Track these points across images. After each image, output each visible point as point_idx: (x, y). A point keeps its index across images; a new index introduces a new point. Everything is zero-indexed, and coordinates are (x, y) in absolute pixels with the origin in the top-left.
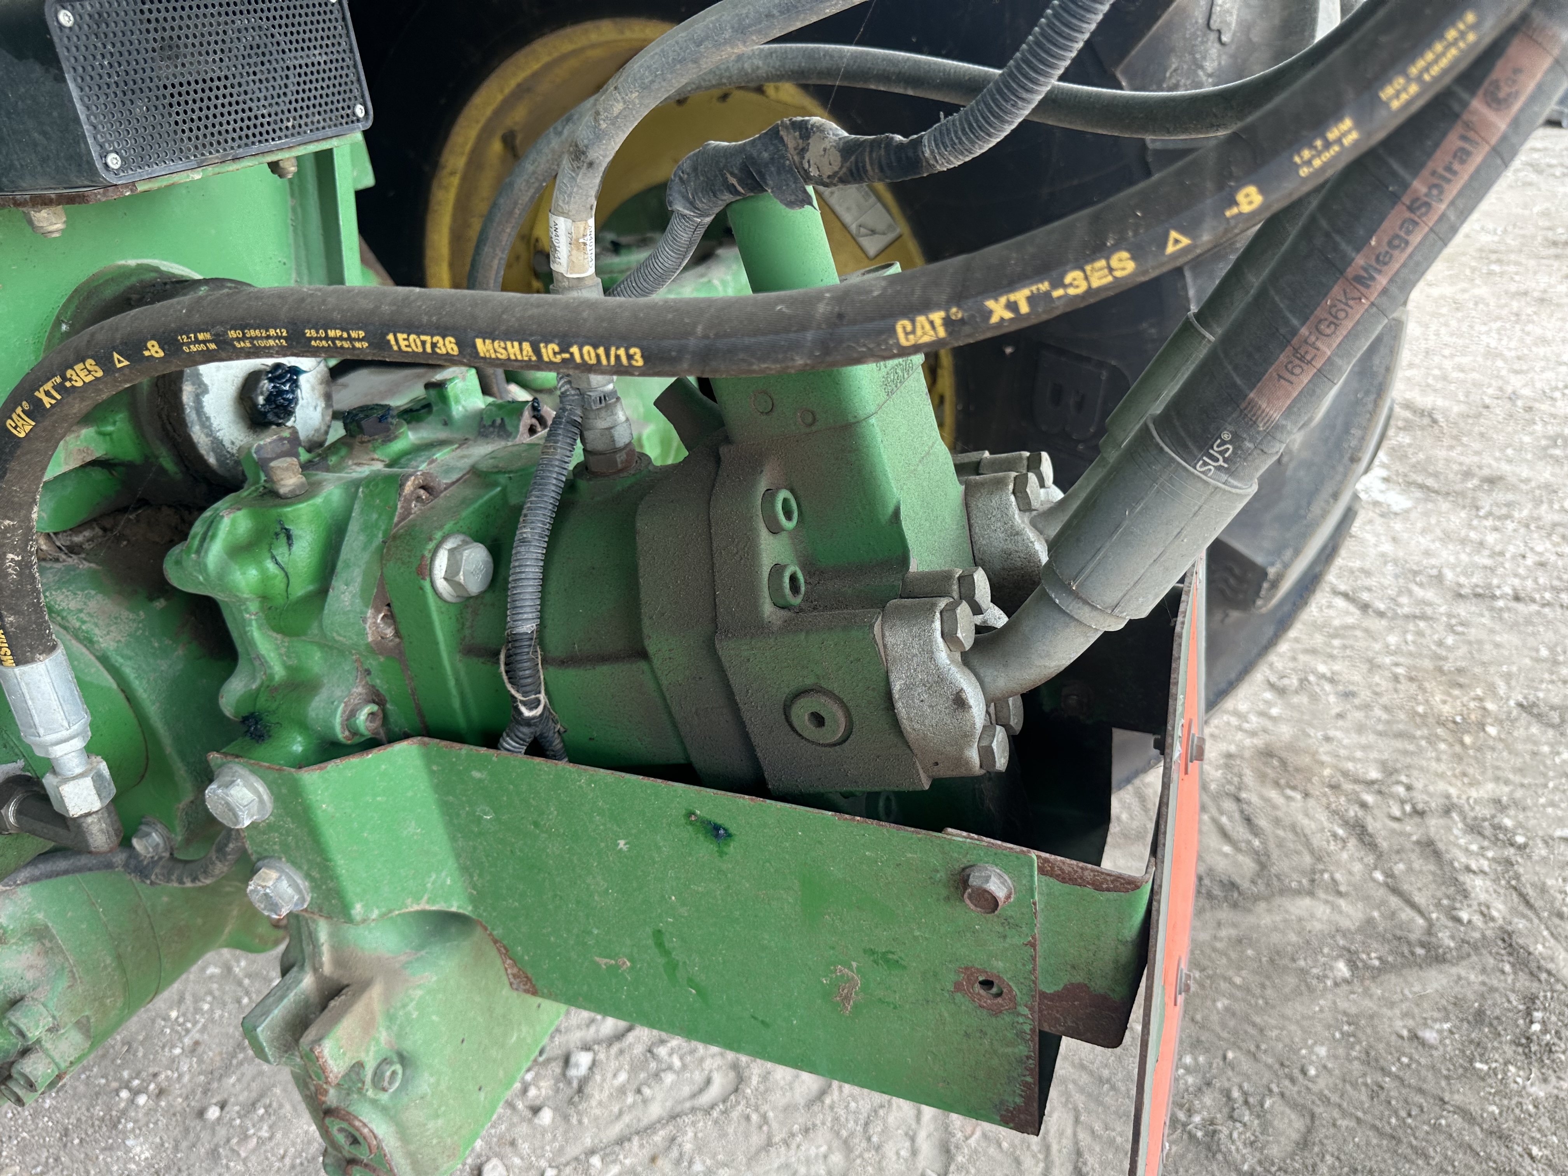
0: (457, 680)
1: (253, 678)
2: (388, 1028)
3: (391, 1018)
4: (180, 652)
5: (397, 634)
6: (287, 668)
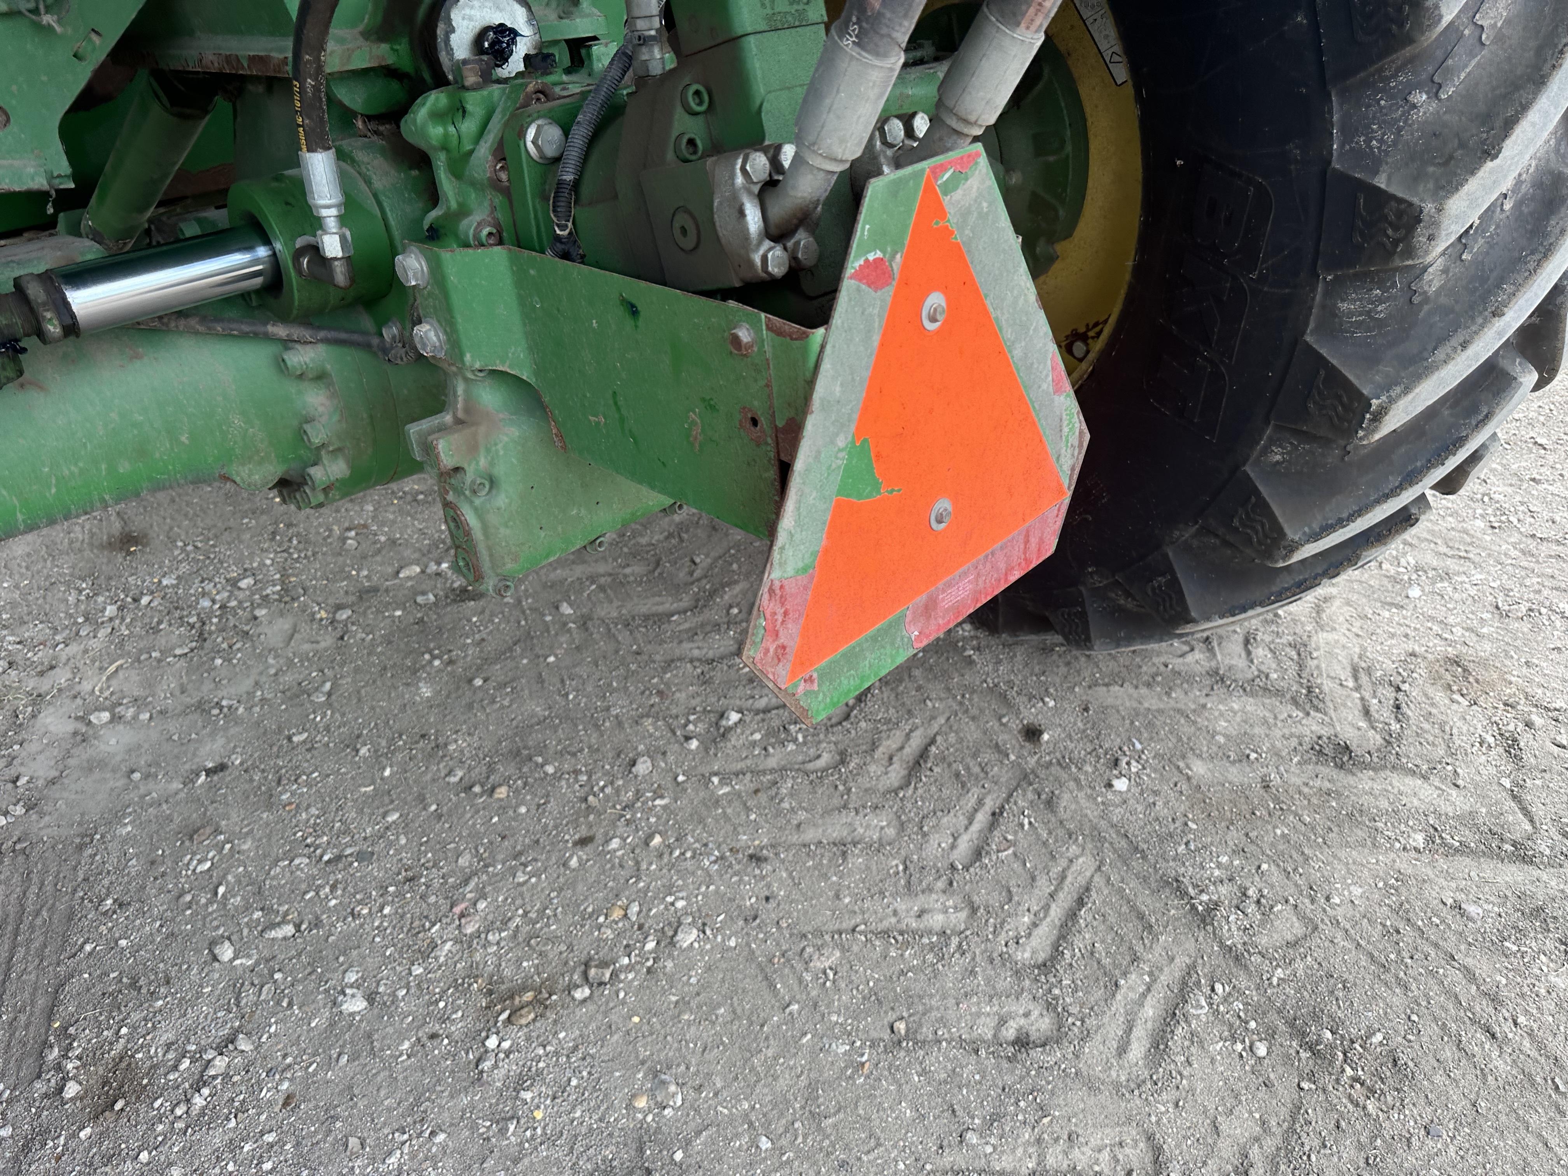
1: (442, 209)
5: (509, 180)
6: (458, 203)
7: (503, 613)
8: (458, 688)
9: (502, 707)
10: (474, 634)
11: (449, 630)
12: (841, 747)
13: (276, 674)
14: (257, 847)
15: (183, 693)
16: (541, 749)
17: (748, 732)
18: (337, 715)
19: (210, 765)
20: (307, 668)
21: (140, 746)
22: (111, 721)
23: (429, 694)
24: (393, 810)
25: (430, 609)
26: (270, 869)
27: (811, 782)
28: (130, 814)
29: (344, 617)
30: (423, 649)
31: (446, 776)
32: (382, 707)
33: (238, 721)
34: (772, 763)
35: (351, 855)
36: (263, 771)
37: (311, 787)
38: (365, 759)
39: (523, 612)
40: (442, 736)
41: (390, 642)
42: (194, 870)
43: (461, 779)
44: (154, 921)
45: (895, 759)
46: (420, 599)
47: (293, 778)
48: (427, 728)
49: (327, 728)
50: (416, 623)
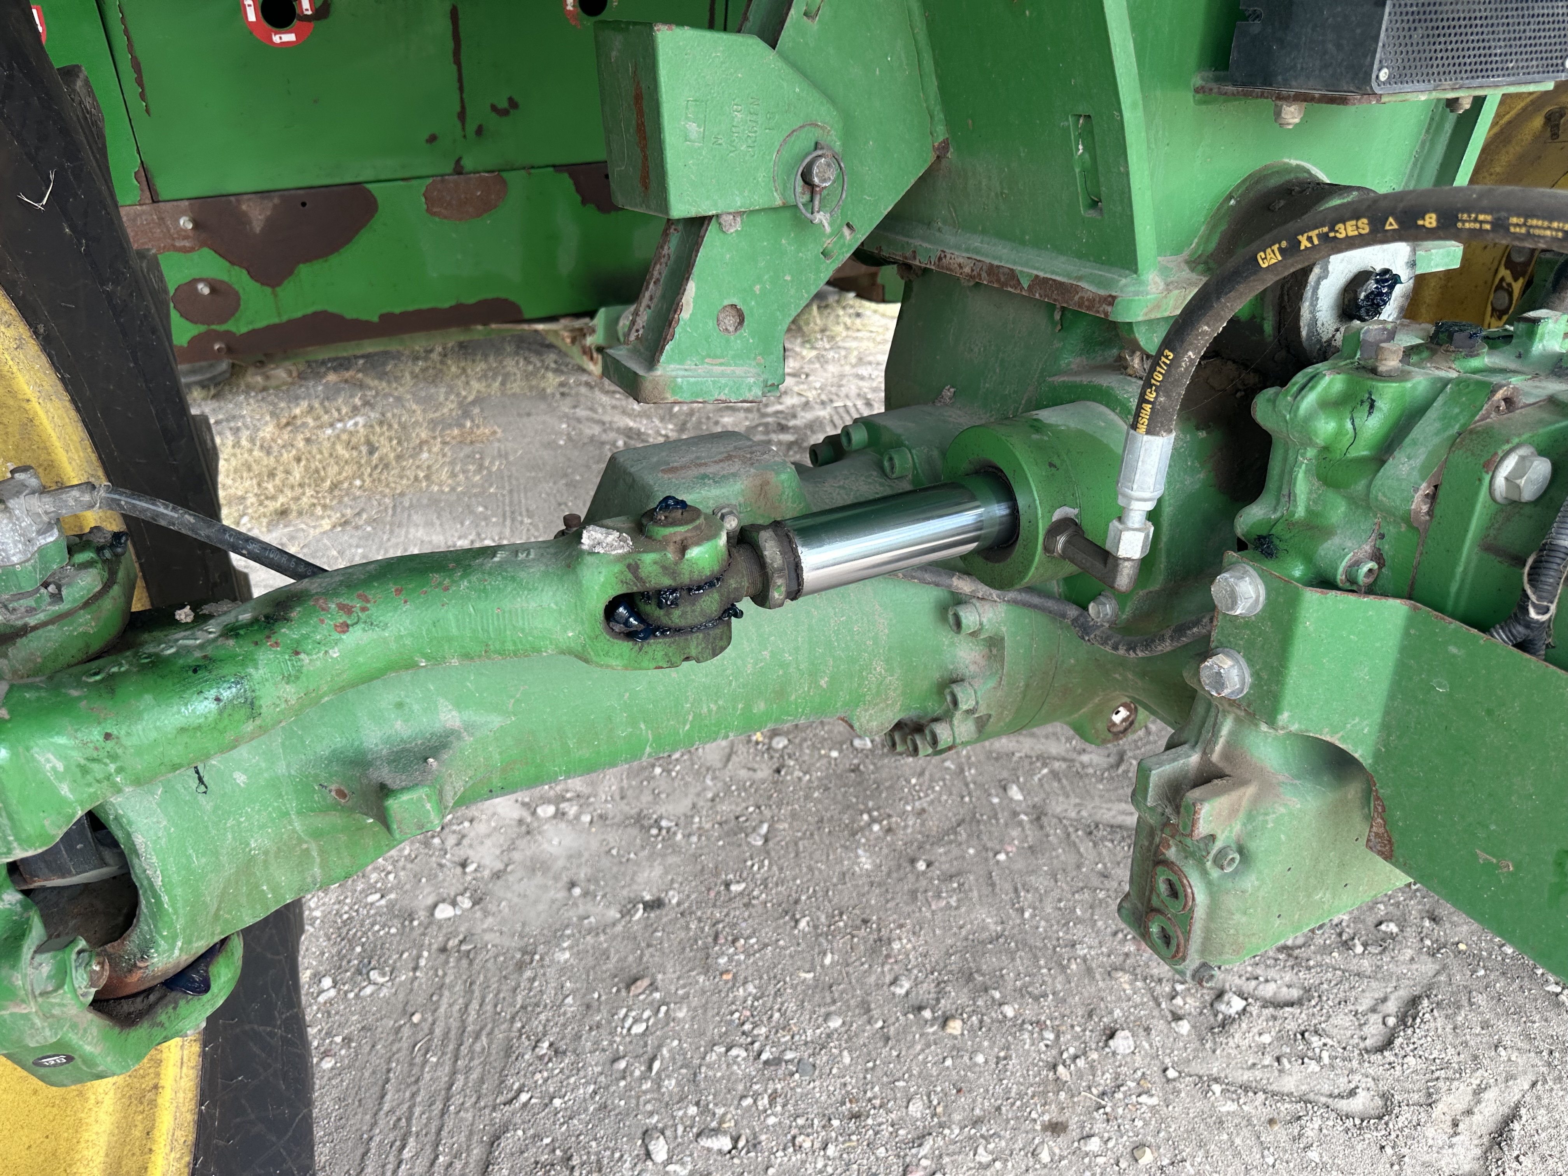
0: (1465, 568)
1: (1275, 510)
2: (1244, 825)
3: (1250, 817)
4: (1201, 476)
5: (1430, 513)
6: (1309, 511)
7: (944, 780)
8: (899, 866)
9: (948, 906)
10: (913, 800)
11: (887, 789)
12: (1383, 1087)
13: (713, 800)
14: (693, 1018)
15: (622, 798)
16: (999, 981)
17: (1255, 1030)
18: (775, 868)
19: (648, 897)
20: (744, 800)
21: (580, 855)
22: (555, 816)
23: (868, 866)
24: (834, 1013)
25: (867, 756)
26: (706, 1053)
27: (1347, 1130)
28: (569, 937)
29: (781, 746)
30: (861, 807)
31: (891, 984)
32: (820, 871)
33: (676, 849)
34: (1288, 1084)
35: (791, 1061)
36: (700, 920)
37: (748, 956)
38: (805, 935)
39: (967, 785)
40: (886, 927)
41: (827, 789)
42: (629, 1029)
43: (907, 993)
44: (587, 1083)
45: (1461, 1126)
46: (857, 743)
47: (730, 938)
48: (868, 911)
49: (765, 882)
50: (853, 771)
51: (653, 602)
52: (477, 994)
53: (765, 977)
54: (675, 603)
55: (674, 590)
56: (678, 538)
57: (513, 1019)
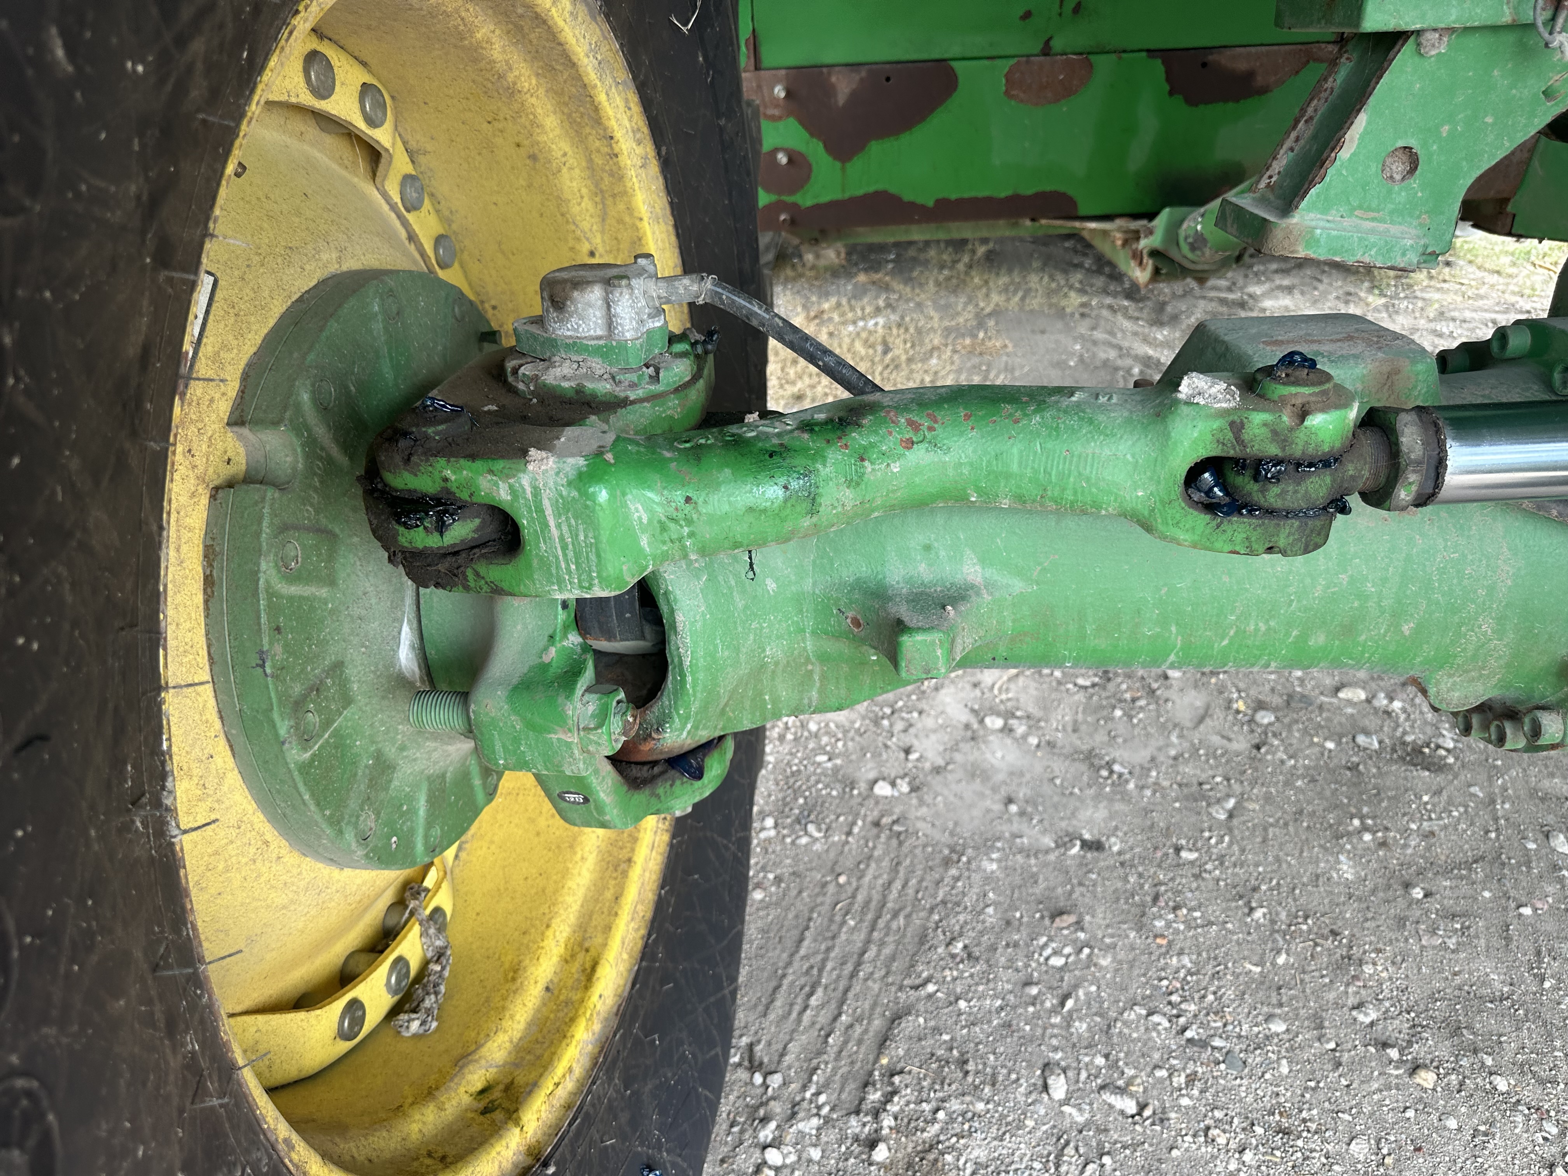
7: (1466, 807)
8: (1389, 887)
9: (1444, 947)
10: (1422, 819)
11: (1389, 798)
13: (1175, 758)
14: (1117, 971)
15: (1074, 731)
18: (1236, 848)
19: (1087, 836)
20: (1211, 768)
21: (1022, 774)
22: (1002, 730)
23: (1349, 877)
24: (1280, 1016)
25: (1371, 758)
26: (1125, 1009)
29: (1266, 721)
30: (1354, 810)
31: (1354, 1008)
32: (1289, 864)
33: (1126, 797)
35: (1219, 1049)
36: (1140, 875)
37: (1189, 928)
38: (1258, 926)
39: (1496, 819)
40: (1359, 946)
41: (1313, 780)
42: (1047, 959)
43: (1372, 1024)
44: (995, 997)
46: (1361, 739)
47: (1171, 904)
48: (1340, 924)
49: (1221, 859)
50: (1349, 769)
51: (1248, 473)
52: (902, 874)
53: (1204, 954)
54: (1277, 478)
55: (1278, 462)
56: (1299, 401)
57: (932, 910)
